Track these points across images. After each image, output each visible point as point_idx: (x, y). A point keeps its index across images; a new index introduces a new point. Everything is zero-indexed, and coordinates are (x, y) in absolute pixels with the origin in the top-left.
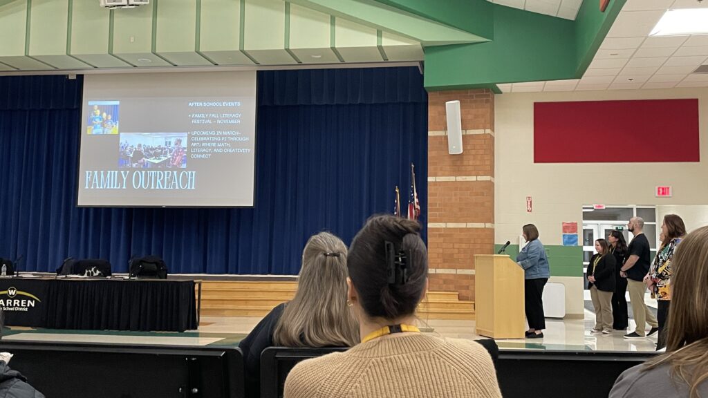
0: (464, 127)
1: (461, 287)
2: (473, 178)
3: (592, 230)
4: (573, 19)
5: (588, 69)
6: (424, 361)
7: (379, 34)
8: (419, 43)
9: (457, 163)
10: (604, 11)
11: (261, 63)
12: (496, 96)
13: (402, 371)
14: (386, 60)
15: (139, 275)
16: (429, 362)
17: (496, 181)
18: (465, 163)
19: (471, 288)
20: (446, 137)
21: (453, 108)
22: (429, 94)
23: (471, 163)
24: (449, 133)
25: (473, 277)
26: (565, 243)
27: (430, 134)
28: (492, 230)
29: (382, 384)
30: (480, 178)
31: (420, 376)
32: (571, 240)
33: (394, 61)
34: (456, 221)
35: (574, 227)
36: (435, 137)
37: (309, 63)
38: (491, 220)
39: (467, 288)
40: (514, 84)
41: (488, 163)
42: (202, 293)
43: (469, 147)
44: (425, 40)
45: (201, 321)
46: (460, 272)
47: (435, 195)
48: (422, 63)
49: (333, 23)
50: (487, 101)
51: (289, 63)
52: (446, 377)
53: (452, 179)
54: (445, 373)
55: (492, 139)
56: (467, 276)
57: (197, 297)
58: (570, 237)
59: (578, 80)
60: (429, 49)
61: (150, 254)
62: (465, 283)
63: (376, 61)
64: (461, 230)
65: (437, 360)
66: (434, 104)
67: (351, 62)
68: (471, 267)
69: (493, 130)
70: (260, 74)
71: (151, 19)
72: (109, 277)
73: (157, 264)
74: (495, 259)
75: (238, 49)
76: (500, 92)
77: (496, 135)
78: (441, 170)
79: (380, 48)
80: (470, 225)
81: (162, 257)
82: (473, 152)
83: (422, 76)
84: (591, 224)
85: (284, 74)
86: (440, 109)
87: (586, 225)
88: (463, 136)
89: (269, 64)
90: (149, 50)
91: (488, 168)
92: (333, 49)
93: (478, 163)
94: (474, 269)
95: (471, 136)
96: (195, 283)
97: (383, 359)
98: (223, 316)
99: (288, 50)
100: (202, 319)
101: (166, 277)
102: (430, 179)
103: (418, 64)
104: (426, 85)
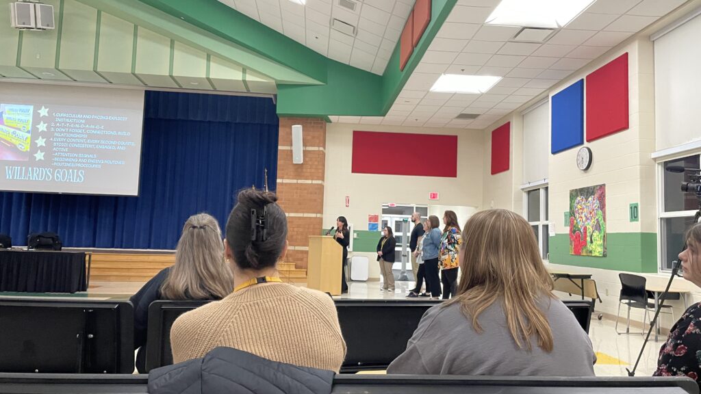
0: (305, 145)
1: (298, 260)
2: (309, 182)
3: (387, 221)
4: (381, 75)
5: (390, 111)
6: (283, 303)
7: (244, 71)
8: (274, 81)
9: (299, 170)
10: (402, 70)
11: (150, 85)
12: (327, 124)
13: (266, 312)
14: (248, 91)
15: (37, 247)
16: (287, 304)
17: (325, 184)
18: (304, 170)
19: (305, 259)
20: (291, 151)
21: (297, 130)
22: (280, 119)
23: (309, 170)
24: (294, 148)
25: (306, 252)
26: (370, 229)
27: (280, 148)
28: (321, 219)
29: (250, 322)
30: (314, 182)
31: (280, 315)
32: (373, 227)
33: (255, 92)
34: (297, 212)
35: (375, 218)
36: (283, 151)
37: (188, 88)
38: (321, 212)
39: (302, 260)
40: (340, 117)
41: (320, 171)
42: (91, 262)
43: (307, 159)
44: (279, 79)
45: (90, 284)
46: (298, 248)
47: (282, 192)
48: (275, 96)
49: (208, 59)
50: (321, 127)
51: (171, 87)
52: (299, 314)
53: (295, 181)
54: (298, 311)
55: (324, 154)
56: (302, 252)
57: (87, 265)
58: (373, 225)
59: (382, 118)
60: (281, 86)
61: (46, 231)
62: (300, 256)
63: (241, 91)
64: (300, 218)
65: (293, 302)
66: (283, 126)
67: (222, 90)
68: (306, 244)
69: (325, 148)
70: (148, 94)
71: (56, 42)
72: (9, 249)
73: (53, 239)
74: (323, 239)
75: (130, 72)
76: (330, 122)
77: (326, 152)
78: (287, 174)
79: (244, 81)
80: (306, 215)
81: (57, 233)
82: (310, 163)
83: (275, 106)
84: (387, 217)
85: (166, 95)
86: (288, 130)
87: (383, 217)
88: (304, 151)
89: (155, 86)
90: (53, 67)
91: (320, 175)
92: (208, 79)
93: (313, 171)
94: (308, 246)
95: (310, 151)
96: (85, 255)
97: (251, 303)
98: (109, 281)
99: (171, 76)
100: (91, 283)
101: (60, 249)
102: (279, 181)
103: (272, 97)
104: (277, 112)
